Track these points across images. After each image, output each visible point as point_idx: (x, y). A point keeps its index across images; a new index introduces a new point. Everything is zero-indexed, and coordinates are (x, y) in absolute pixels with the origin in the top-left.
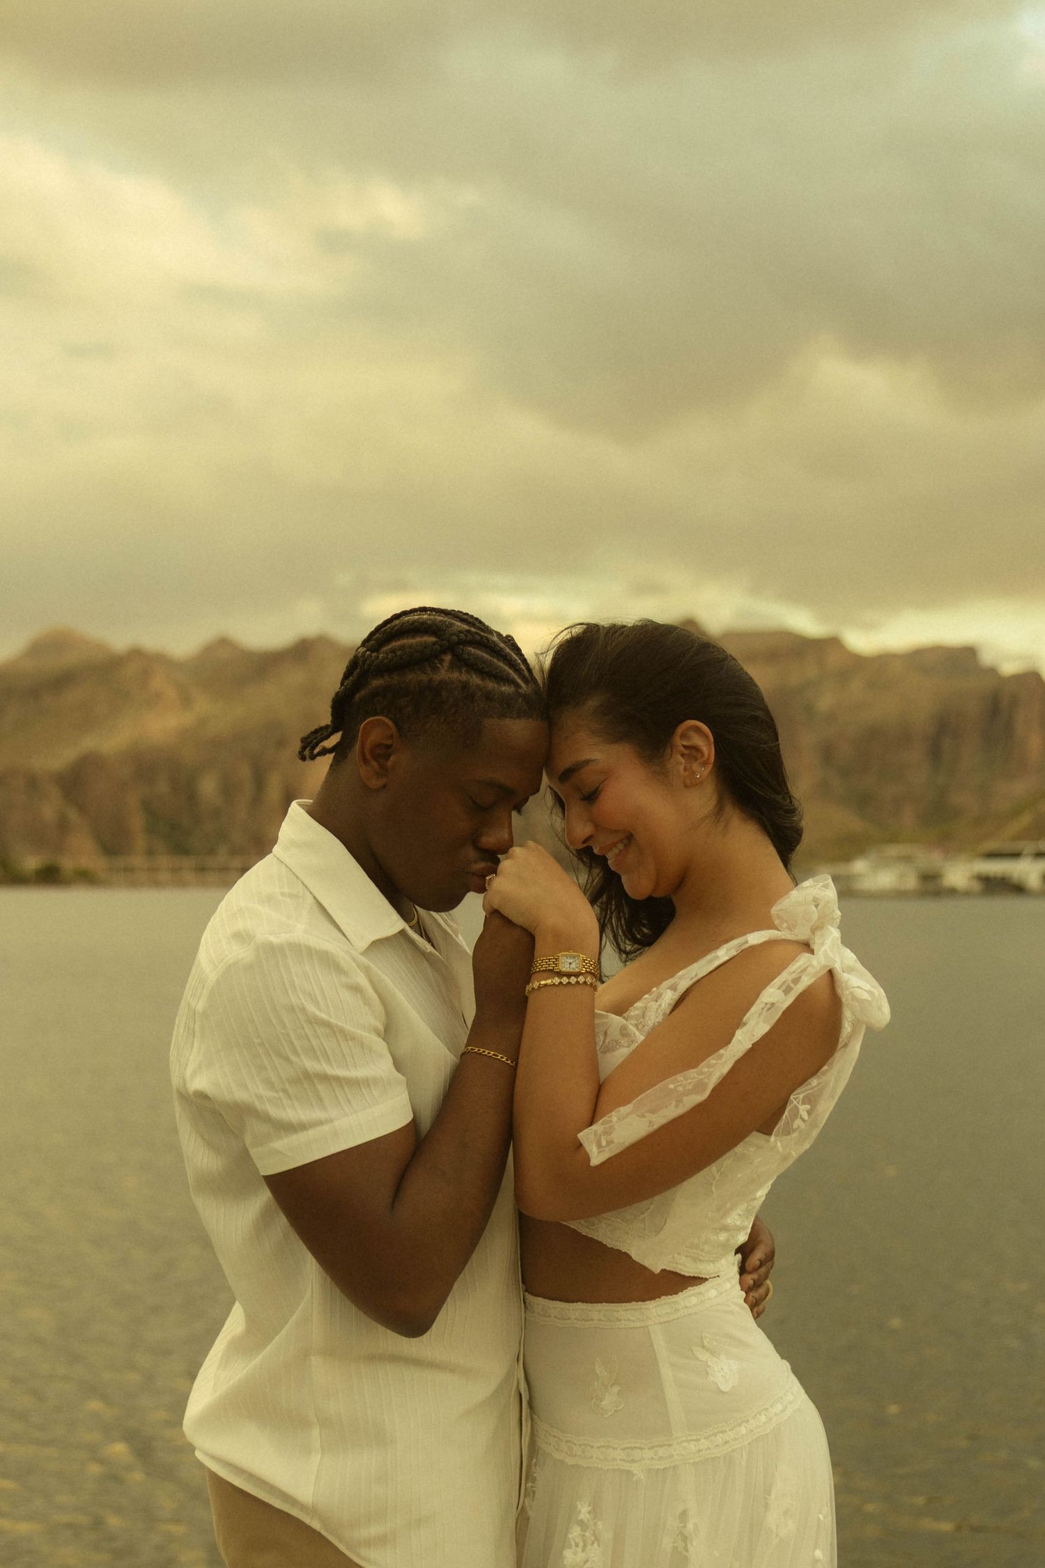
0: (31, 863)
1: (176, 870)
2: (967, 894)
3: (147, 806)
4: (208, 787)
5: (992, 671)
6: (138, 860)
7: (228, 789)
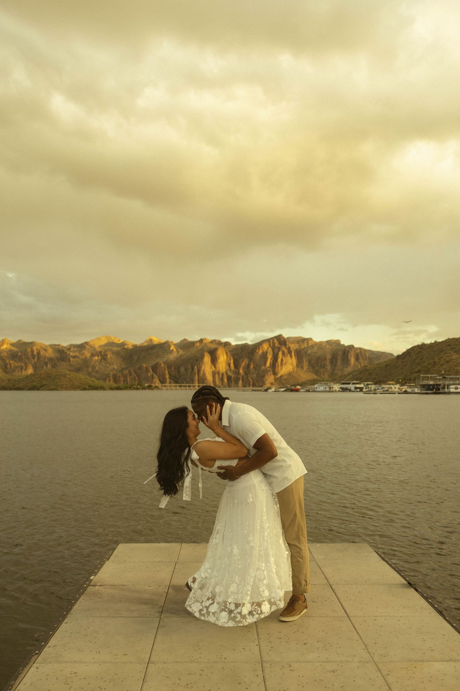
0: (146, 385)
1: (175, 386)
2: (339, 391)
3: (169, 373)
4: (182, 369)
5: (343, 345)
6: (167, 384)
7: (186, 370)
